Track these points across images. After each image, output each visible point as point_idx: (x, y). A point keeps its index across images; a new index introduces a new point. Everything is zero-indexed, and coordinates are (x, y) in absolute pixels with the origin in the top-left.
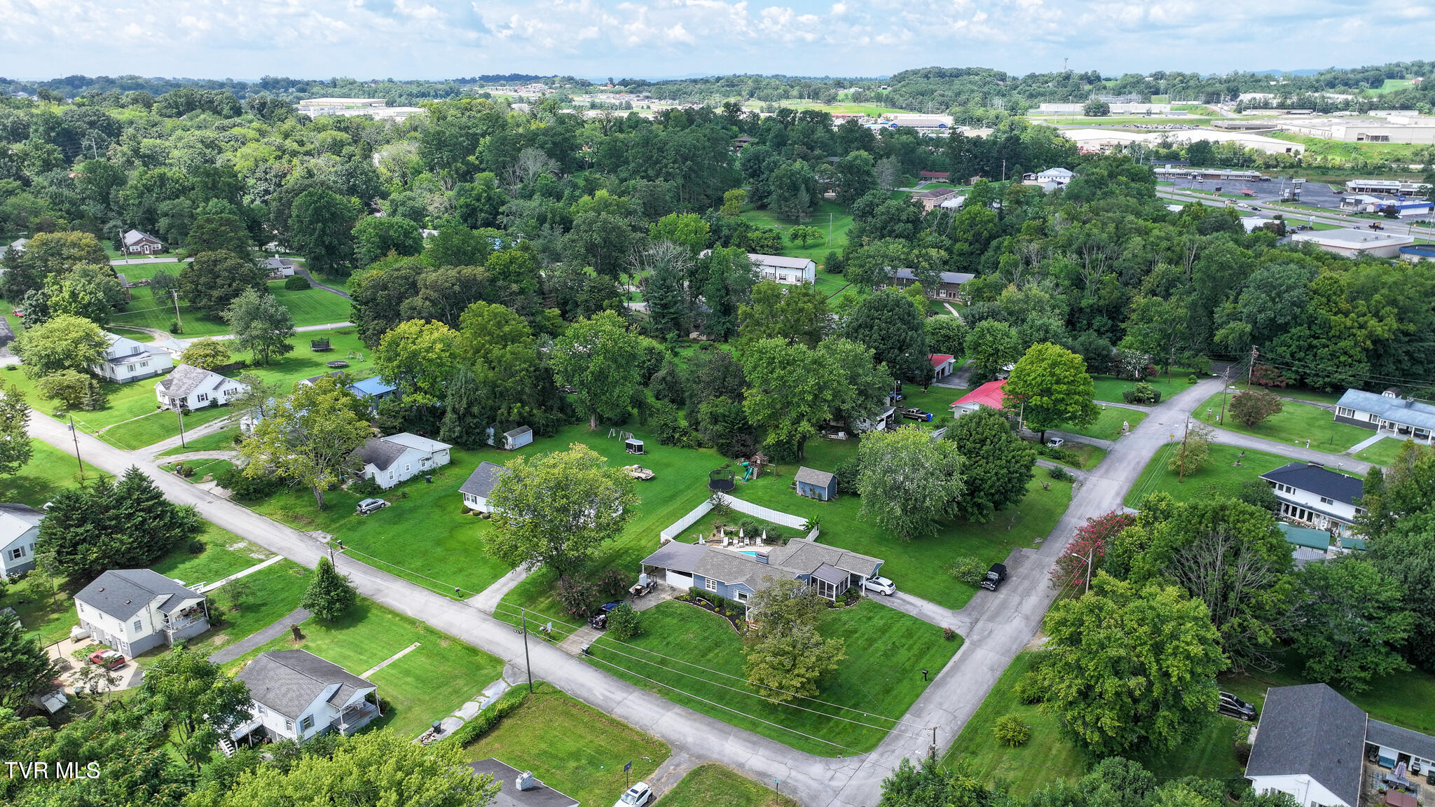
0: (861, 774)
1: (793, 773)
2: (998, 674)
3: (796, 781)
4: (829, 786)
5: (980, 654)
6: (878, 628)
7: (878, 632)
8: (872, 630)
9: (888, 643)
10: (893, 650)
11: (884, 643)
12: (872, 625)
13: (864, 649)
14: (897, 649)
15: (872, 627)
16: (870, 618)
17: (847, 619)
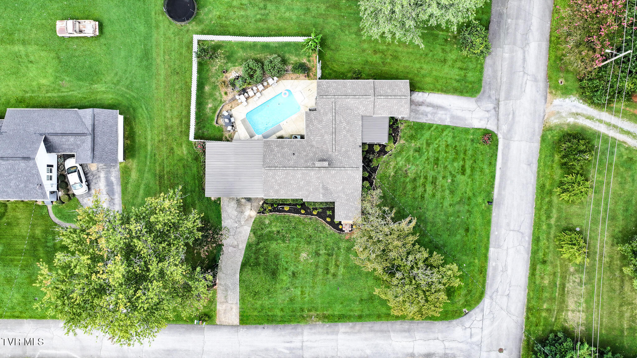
0: (487, 322)
1: (447, 344)
2: (535, 167)
3: (451, 349)
4: (473, 343)
5: (514, 146)
6: (432, 160)
7: (434, 166)
8: (429, 167)
9: (447, 175)
10: (454, 183)
11: (444, 177)
12: (426, 160)
13: (434, 196)
14: (455, 179)
15: (427, 162)
16: (419, 149)
17: (404, 163)
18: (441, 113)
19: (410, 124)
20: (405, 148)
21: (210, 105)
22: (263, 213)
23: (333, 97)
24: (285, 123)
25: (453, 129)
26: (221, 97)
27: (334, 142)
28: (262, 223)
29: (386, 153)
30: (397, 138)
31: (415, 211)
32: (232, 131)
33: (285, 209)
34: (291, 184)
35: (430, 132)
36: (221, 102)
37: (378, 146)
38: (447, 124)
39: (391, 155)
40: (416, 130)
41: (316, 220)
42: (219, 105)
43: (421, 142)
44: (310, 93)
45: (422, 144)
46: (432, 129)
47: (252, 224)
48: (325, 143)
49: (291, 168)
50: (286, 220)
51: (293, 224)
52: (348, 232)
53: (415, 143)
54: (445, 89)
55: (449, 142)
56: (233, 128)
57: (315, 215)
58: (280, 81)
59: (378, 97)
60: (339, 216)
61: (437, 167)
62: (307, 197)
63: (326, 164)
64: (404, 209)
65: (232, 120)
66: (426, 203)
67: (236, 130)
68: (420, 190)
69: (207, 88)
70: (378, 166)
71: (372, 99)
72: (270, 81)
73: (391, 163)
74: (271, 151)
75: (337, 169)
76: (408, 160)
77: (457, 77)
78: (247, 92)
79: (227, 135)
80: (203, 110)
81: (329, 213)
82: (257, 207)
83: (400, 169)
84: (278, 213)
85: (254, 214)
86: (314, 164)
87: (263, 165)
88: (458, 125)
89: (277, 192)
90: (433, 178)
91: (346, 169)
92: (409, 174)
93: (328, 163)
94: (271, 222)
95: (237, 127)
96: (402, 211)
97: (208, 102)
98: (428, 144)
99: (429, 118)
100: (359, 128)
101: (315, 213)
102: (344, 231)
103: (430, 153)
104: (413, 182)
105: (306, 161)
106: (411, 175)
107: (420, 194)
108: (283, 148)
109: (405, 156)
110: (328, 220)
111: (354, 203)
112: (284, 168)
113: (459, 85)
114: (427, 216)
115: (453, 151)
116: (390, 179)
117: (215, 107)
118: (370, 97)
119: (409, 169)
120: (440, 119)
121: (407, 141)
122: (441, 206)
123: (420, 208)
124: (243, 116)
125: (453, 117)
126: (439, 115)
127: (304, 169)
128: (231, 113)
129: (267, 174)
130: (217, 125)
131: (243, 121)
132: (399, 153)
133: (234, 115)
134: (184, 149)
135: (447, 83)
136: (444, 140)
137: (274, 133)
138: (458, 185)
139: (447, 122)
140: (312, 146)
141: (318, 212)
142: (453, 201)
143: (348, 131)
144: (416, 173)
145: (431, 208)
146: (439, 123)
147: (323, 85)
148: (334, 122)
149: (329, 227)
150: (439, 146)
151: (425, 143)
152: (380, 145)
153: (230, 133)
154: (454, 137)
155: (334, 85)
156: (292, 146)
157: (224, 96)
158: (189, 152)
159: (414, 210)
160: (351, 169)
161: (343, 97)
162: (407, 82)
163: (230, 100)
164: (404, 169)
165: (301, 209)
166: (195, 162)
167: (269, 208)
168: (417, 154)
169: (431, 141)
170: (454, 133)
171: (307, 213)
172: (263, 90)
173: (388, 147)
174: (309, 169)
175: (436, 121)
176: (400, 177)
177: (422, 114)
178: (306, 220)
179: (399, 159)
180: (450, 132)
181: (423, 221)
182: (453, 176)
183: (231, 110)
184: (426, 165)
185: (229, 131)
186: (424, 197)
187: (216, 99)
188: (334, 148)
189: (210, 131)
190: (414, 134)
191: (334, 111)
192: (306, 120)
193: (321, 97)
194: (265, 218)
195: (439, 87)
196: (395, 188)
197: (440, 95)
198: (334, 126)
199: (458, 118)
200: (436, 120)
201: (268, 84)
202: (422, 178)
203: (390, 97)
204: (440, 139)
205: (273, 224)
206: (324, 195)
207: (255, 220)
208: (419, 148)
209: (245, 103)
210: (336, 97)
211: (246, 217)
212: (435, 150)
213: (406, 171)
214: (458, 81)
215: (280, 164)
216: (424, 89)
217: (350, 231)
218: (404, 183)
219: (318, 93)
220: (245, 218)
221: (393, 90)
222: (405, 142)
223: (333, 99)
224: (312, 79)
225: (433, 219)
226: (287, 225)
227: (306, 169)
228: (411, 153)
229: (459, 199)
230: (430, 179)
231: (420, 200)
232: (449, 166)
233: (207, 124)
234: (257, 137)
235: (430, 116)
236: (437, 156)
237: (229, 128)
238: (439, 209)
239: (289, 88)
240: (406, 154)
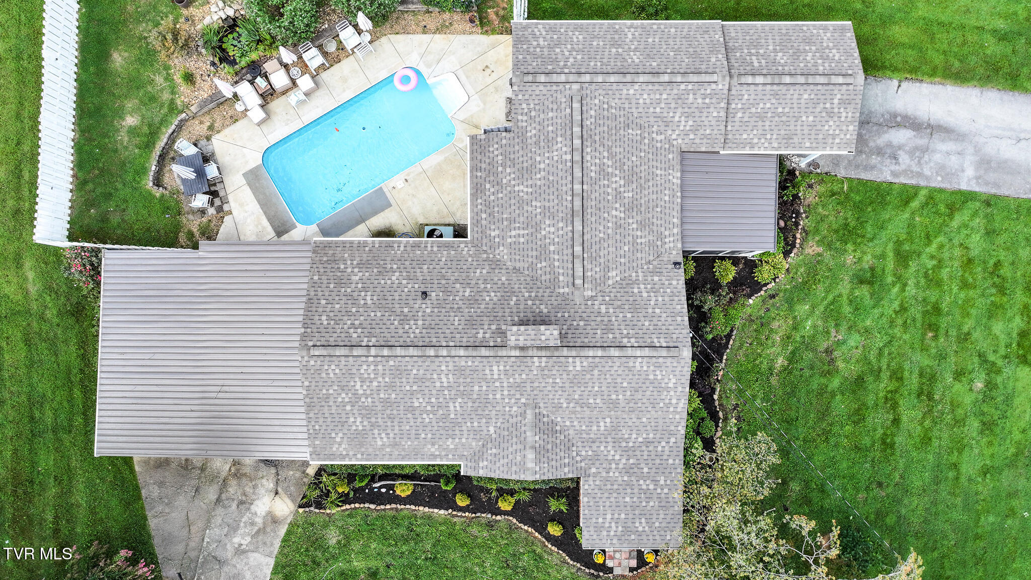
6: (916, 311)
7: (924, 335)
8: (906, 337)
9: (970, 367)
10: (994, 393)
11: (959, 375)
12: (896, 312)
13: (926, 440)
14: (999, 380)
15: (899, 321)
16: (873, 276)
17: (820, 323)
18: (942, 147)
19: (836, 188)
20: (822, 270)
21: (131, 121)
22: (319, 505)
23: (572, 78)
24: (400, 184)
25: (988, 203)
26: (173, 93)
27: (578, 249)
28: (317, 542)
29: (756, 287)
30: (794, 237)
31: (861, 495)
32: (212, 211)
33: (398, 492)
34: (412, 409)
35: (907, 215)
36: (173, 108)
37: (728, 264)
38: (964, 187)
39: (773, 297)
40: (859, 208)
41: (511, 528)
42: (164, 122)
43: (878, 251)
44: (489, 80)
45: (883, 256)
46: (915, 204)
47: (277, 544)
48: (543, 253)
49: (411, 351)
50: (403, 531)
51: (429, 547)
52: (627, 573)
53: (858, 254)
54: (957, 64)
55: (975, 252)
56: (217, 202)
57: (506, 513)
58: (384, 40)
59: (743, 80)
60: (599, 529)
61: (935, 337)
62: (477, 456)
63: (550, 334)
64: (822, 490)
65: (211, 171)
66: (901, 465)
67: (226, 208)
68: (878, 420)
69: (119, 59)
70: (729, 336)
71: (723, 86)
72: (348, 36)
73: (775, 325)
74: (340, 283)
75: (591, 353)
76: (832, 313)
77: (1001, 24)
78: (266, 76)
79: (194, 224)
80: (106, 135)
81: (556, 505)
82: (298, 484)
83: (809, 344)
84: (372, 506)
85: (285, 508)
86: (503, 334)
87: (304, 337)
88: (1004, 191)
89: (359, 439)
90: (921, 375)
91: (629, 352)
92: (841, 365)
93: (556, 333)
94: (347, 537)
95: (231, 198)
96: (815, 496)
97: (122, 107)
98: (903, 258)
99: (903, 167)
100: (671, 197)
101: (505, 505)
102: (611, 570)
103: (911, 290)
104: (854, 392)
105: (472, 323)
106: (846, 368)
107: (880, 431)
108: (383, 272)
109: (825, 298)
110: (555, 530)
111: (655, 482)
112: (386, 352)
113: (1009, 50)
114: (903, 511)
115: (989, 282)
116: (774, 381)
117: (150, 126)
118: (715, 78)
119: (839, 343)
120: (941, 169)
121: (829, 246)
122: (951, 475)
123: (880, 485)
124: (254, 160)
125: (985, 163)
126: (937, 157)
127: (462, 352)
128: (208, 150)
129: (318, 371)
130: (158, 192)
131: (253, 178)
132: (803, 289)
133: (219, 155)
134: (31, 275)
135: (964, 43)
136: (956, 242)
137: (362, 220)
138: (1008, 400)
139: (967, 181)
140: (496, 264)
141: (517, 502)
142: (992, 456)
143: (631, 208)
144: (865, 360)
145: (918, 483)
146: (937, 182)
147: (535, 37)
148: (578, 173)
149: (556, 555)
150: (940, 265)
151: (891, 254)
152: (735, 261)
153: (204, 220)
154: (990, 233)
155: (578, 37)
156: (421, 262)
157: (184, 88)
158: (50, 289)
159: (858, 491)
160: (647, 352)
161: (612, 78)
162: (843, 29)
163: (204, 104)
164: (823, 345)
165: (454, 492)
166: (71, 321)
167: (340, 490)
168: (864, 291)
169: (914, 247)
170: (989, 218)
171: (476, 507)
172: (322, 68)
173: (766, 267)
174: (484, 352)
175: (928, 178)
176: (807, 372)
177: (879, 152)
178: (474, 530)
179: (803, 309)
180: (975, 214)
181: (891, 529)
182: (992, 369)
183: (208, 138)
184: (897, 331)
185: (203, 212)
186: (892, 446)
187: (153, 99)
188: (579, 272)
189: (130, 211)
190: (853, 224)
191: (576, 129)
192: (474, 169)
193: (530, 78)
194: (325, 526)
195: (938, 59)
196: (793, 414)
197: (938, 89)
198: (578, 187)
199: (1004, 166)
200: (927, 172)
201: (341, 47)
202: (885, 375)
203: (787, 79)
204: (941, 239)
205: (356, 546)
206: (541, 452)
207: (289, 533)
208: (872, 269)
209: (257, 114)
210: (587, 78)
211: (259, 521)
212: (926, 275)
213: (828, 351)
214: (1002, 37)
215: (370, 335)
216: (883, 67)
217: (632, 570)
218: (821, 394)
219: (516, 66)
220: (253, 524)
221: (797, 54)
222: (820, 250)
223: (575, 87)
224: (493, 31)
225: (926, 521)
226: (404, 548)
227: (471, 352)
228: (844, 288)
229: (1013, 450)
230: (913, 381)
231: (878, 454)
232: (976, 335)
233: (119, 186)
234: (299, 232)
235: (908, 161)
236: (933, 299)
237: (200, 201)
238: (944, 490)
239: (414, 60)
240: (827, 292)
